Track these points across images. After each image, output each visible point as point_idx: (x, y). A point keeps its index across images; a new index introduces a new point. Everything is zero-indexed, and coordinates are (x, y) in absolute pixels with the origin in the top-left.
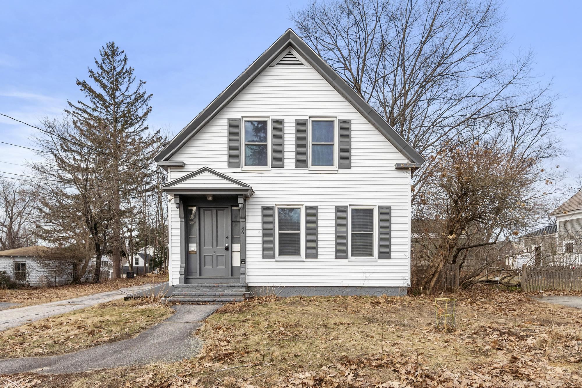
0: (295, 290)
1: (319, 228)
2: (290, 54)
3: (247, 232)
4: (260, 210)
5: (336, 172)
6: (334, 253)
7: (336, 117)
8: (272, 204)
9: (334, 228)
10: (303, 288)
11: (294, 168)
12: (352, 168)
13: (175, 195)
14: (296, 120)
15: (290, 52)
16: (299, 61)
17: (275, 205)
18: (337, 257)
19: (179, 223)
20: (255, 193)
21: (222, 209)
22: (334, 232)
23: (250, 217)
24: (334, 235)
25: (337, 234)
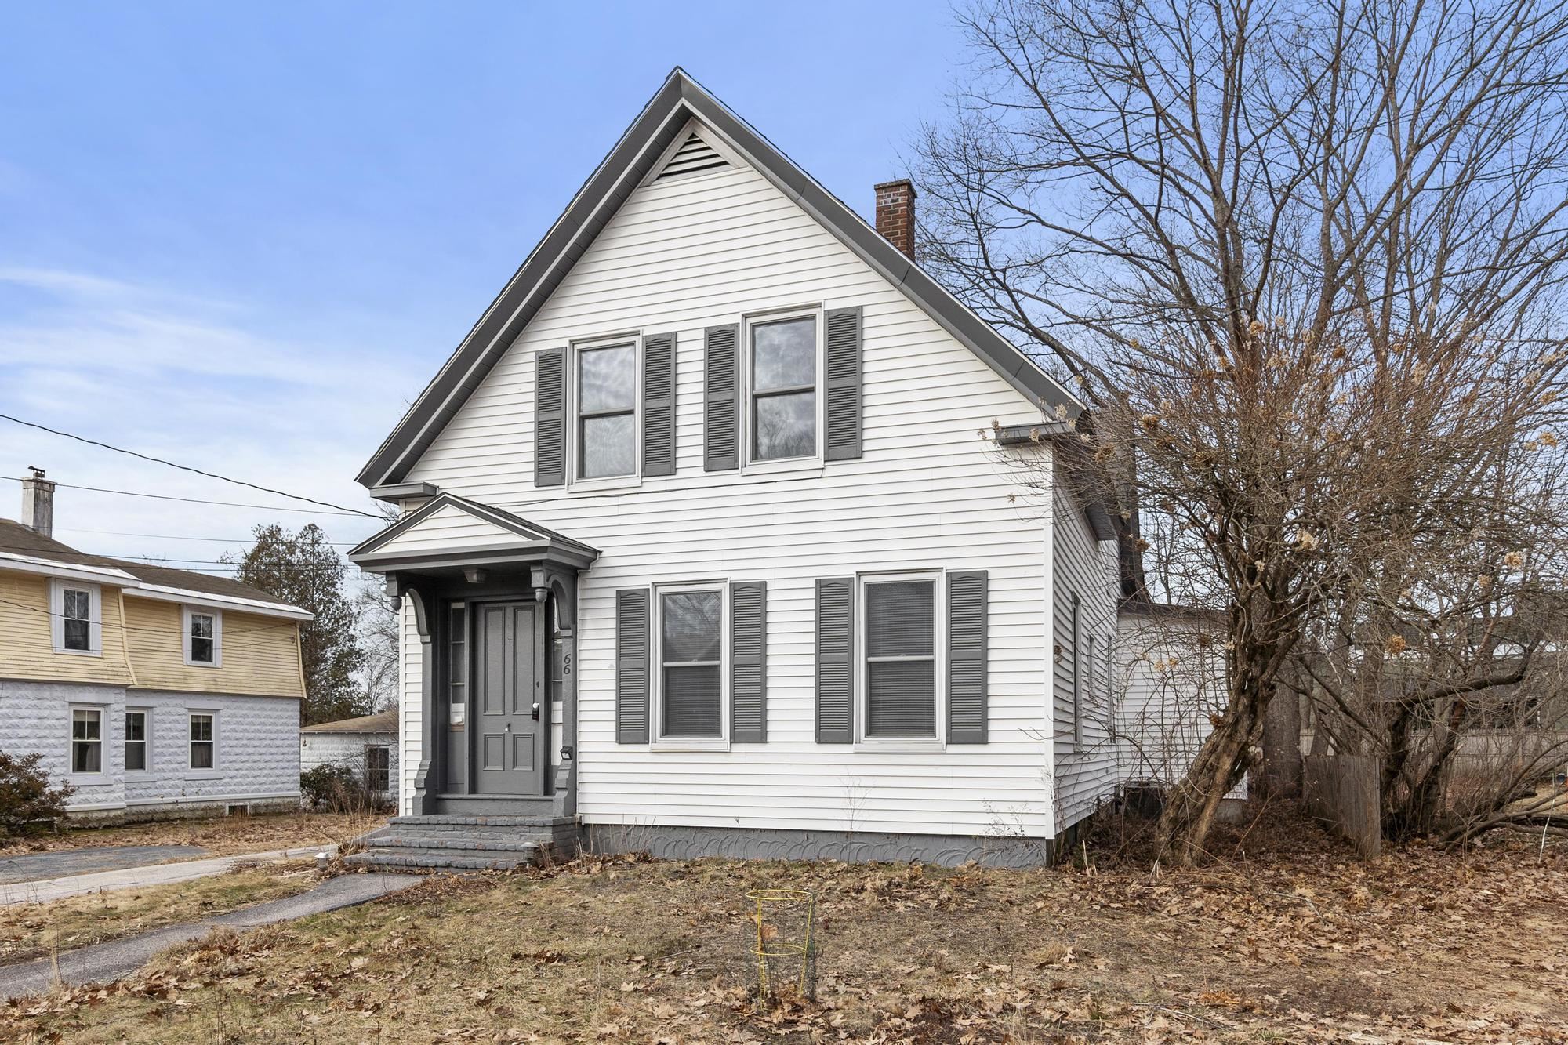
0: (707, 839)
1: (770, 650)
2: (694, 139)
3: (581, 666)
4: (613, 603)
5: (818, 474)
6: (812, 726)
7: (819, 305)
8: (645, 583)
9: (812, 649)
10: (729, 832)
11: (701, 472)
12: (867, 457)
13: (388, 574)
14: (706, 329)
15: (693, 136)
16: (717, 155)
17: (650, 587)
18: (821, 738)
19: (420, 649)
20: (603, 555)
21: (497, 605)
22: (812, 660)
23: (589, 625)
24: (812, 671)
25: (821, 668)
